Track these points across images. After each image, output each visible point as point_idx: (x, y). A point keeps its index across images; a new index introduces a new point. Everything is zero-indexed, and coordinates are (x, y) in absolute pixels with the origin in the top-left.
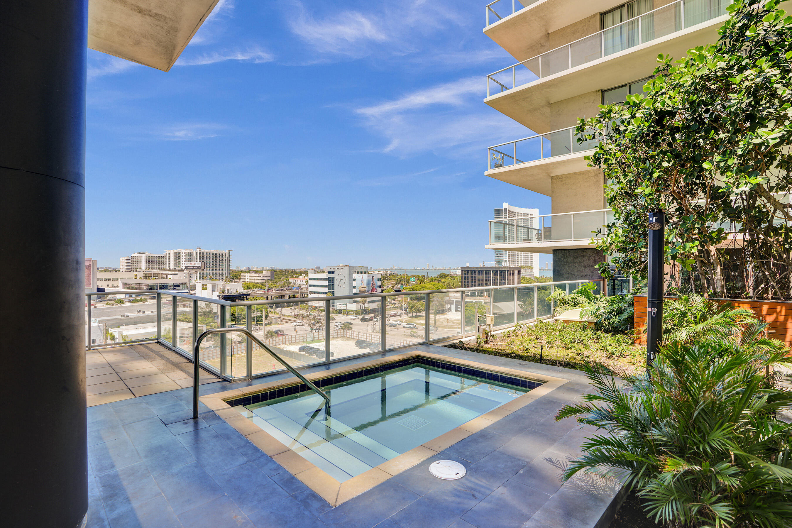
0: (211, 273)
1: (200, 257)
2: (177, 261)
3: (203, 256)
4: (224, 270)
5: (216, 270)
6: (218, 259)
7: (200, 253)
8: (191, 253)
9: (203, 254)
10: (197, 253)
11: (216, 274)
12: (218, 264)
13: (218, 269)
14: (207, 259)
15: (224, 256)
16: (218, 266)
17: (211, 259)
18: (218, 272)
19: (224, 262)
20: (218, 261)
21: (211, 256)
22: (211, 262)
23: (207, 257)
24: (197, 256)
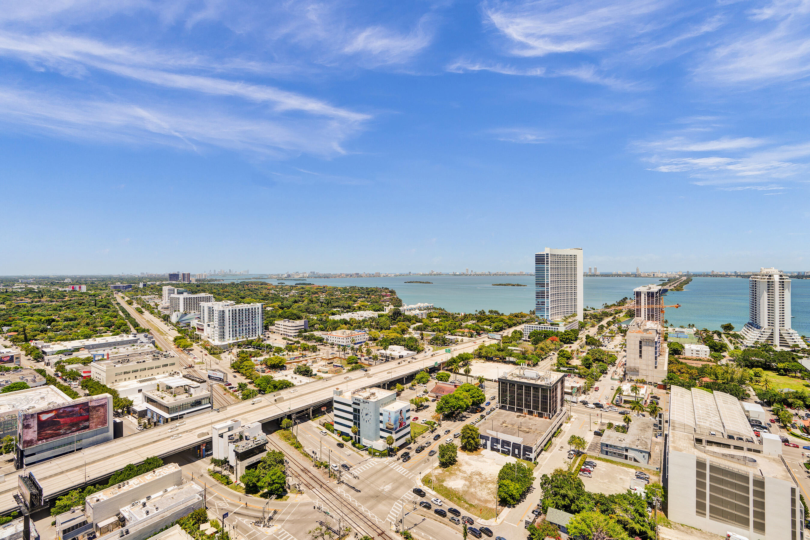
0: (244, 329)
1: (232, 313)
2: (211, 315)
3: (236, 313)
4: (257, 324)
5: (249, 325)
6: (251, 314)
7: (232, 311)
8: (223, 311)
9: (236, 310)
10: (229, 311)
11: (249, 329)
12: (250, 319)
13: (251, 324)
14: (239, 316)
15: (257, 311)
16: (251, 321)
17: (244, 315)
18: (251, 328)
19: (257, 316)
20: (250, 316)
21: (244, 312)
22: (244, 317)
23: (239, 313)
24: (229, 314)
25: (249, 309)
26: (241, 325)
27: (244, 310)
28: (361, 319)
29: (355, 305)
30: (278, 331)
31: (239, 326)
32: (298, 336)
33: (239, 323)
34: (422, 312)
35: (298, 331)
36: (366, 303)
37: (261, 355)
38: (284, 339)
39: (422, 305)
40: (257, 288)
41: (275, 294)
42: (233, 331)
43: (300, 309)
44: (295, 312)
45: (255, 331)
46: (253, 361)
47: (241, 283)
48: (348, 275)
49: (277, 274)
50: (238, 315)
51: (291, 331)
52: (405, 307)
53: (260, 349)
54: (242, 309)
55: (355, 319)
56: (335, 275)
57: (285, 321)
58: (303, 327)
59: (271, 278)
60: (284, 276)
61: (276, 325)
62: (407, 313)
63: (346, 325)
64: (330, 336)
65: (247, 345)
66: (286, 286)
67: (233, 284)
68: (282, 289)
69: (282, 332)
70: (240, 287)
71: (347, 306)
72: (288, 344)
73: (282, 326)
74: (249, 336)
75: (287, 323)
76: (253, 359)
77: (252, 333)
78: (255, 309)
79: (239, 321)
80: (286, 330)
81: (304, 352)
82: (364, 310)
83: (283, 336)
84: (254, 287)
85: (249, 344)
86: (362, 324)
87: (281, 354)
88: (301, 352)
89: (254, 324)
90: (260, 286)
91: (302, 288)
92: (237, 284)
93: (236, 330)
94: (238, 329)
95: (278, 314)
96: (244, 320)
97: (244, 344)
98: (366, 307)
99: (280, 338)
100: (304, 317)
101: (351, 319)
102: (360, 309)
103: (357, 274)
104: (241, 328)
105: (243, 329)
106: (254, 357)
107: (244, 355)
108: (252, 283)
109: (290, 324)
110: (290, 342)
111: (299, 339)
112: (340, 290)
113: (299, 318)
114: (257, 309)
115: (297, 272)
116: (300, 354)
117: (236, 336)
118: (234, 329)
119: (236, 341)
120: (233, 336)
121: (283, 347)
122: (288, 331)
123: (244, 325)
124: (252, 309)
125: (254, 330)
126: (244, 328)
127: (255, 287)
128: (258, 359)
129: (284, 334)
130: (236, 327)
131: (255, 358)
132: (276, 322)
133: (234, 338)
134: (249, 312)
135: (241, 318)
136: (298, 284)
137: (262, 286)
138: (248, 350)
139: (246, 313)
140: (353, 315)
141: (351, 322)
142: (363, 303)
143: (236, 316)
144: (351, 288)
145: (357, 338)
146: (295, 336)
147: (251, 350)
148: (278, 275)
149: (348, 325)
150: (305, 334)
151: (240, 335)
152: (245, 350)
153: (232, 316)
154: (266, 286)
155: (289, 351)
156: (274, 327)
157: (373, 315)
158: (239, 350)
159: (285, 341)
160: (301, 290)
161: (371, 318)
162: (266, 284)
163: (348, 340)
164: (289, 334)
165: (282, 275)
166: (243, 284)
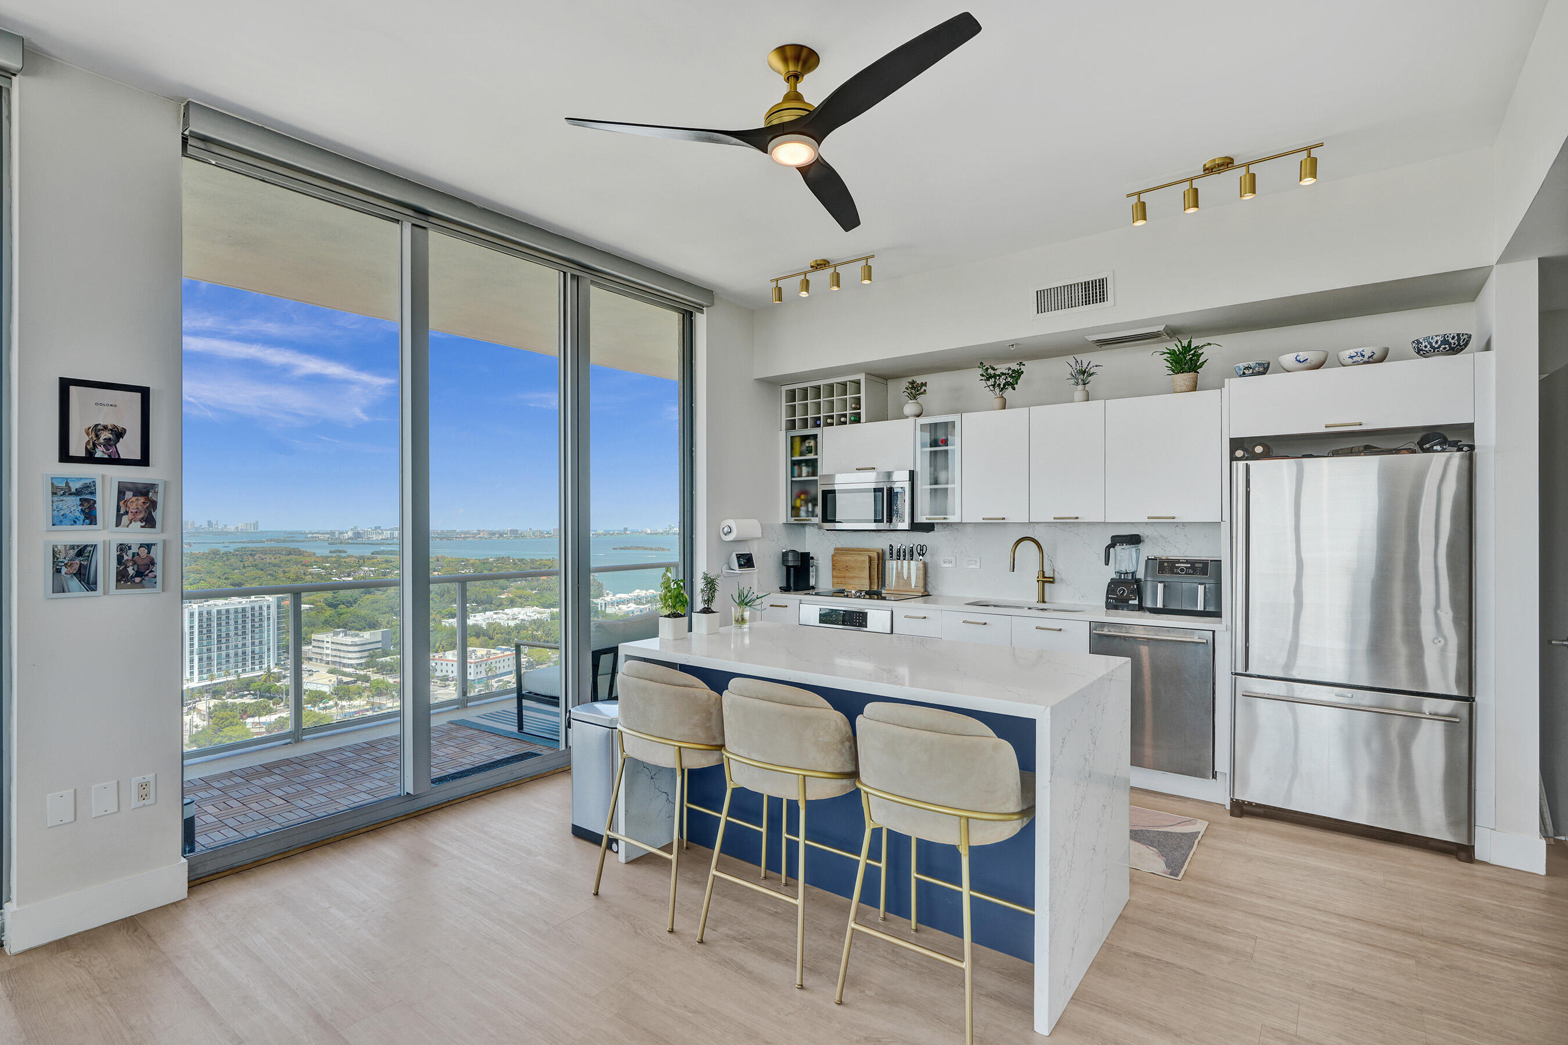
25: (244, 610)
26: (224, 646)
27: (232, 612)
28: (512, 623)
29: (502, 597)
30: (319, 657)
31: (219, 649)
32: (367, 665)
33: (219, 642)
34: (642, 607)
35: (366, 654)
36: (529, 591)
37: (270, 712)
38: (331, 672)
39: (643, 593)
40: (277, 561)
41: (319, 575)
42: (201, 660)
43: (376, 606)
44: (363, 612)
45: (261, 657)
46: (249, 726)
47: (236, 550)
48: (494, 534)
49: (328, 530)
50: (215, 624)
51: (350, 655)
52: (608, 599)
53: (271, 698)
54: (228, 611)
55: (499, 624)
56: (465, 533)
57: (336, 634)
58: (379, 645)
59: (314, 539)
60: (346, 536)
61: (314, 643)
62: (610, 610)
63: (478, 637)
64: (439, 663)
65: (240, 690)
66: (349, 556)
67: (216, 553)
68: (338, 564)
69: (330, 659)
70: (233, 560)
71: (484, 597)
72: (340, 682)
73: (329, 645)
74: (244, 671)
75: (341, 638)
76: (249, 720)
77: (253, 663)
78: (261, 608)
79: (219, 636)
80: (338, 654)
81: (377, 700)
82: (522, 606)
83: (332, 666)
84: (269, 559)
85: (245, 687)
86: (515, 633)
87: (321, 705)
88: (371, 700)
89: (257, 642)
90: (283, 557)
91: (387, 561)
92: (226, 553)
93: (209, 658)
94: (214, 655)
95: (323, 619)
96: (232, 634)
97: (229, 690)
98: (527, 599)
99: (323, 670)
100: (384, 623)
101: (489, 625)
102: (512, 603)
103: (514, 532)
104: (224, 653)
105: (228, 656)
106: (253, 716)
107: (226, 713)
108: (264, 552)
109: (349, 640)
110: (346, 679)
111: (370, 673)
112: (473, 565)
113: (373, 626)
114: (265, 608)
115: (377, 528)
116: (368, 703)
117: (209, 671)
118: (205, 656)
119: (209, 683)
120: (201, 672)
121: (326, 689)
122: (342, 654)
123: (231, 644)
124: (253, 609)
125: (257, 658)
126: (232, 652)
127: (273, 561)
128: (263, 719)
129: (334, 663)
130: (209, 650)
131: (256, 719)
132: (314, 636)
133: (205, 676)
134: (244, 616)
135: (223, 629)
136: (378, 553)
137: (288, 558)
138: (238, 701)
139: (236, 618)
140: (495, 616)
141: (491, 632)
142: (520, 592)
143: (209, 625)
144: (498, 559)
145: (501, 665)
146: (361, 664)
147: (248, 700)
148: (332, 533)
149: (482, 637)
150: (383, 659)
151: (219, 669)
152: (230, 701)
153: (200, 626)
154: (301, 558)
155: (341, 698)
156: (311, 647)
157: (539, 616)
158: (213, 702)
159: (334, 678)
160: (384, 565)
161: (534, 622)
162: (300, 553)
163: (479, 669)
164: (345, 661)
165: (342, 533)
166: (242, 554)
